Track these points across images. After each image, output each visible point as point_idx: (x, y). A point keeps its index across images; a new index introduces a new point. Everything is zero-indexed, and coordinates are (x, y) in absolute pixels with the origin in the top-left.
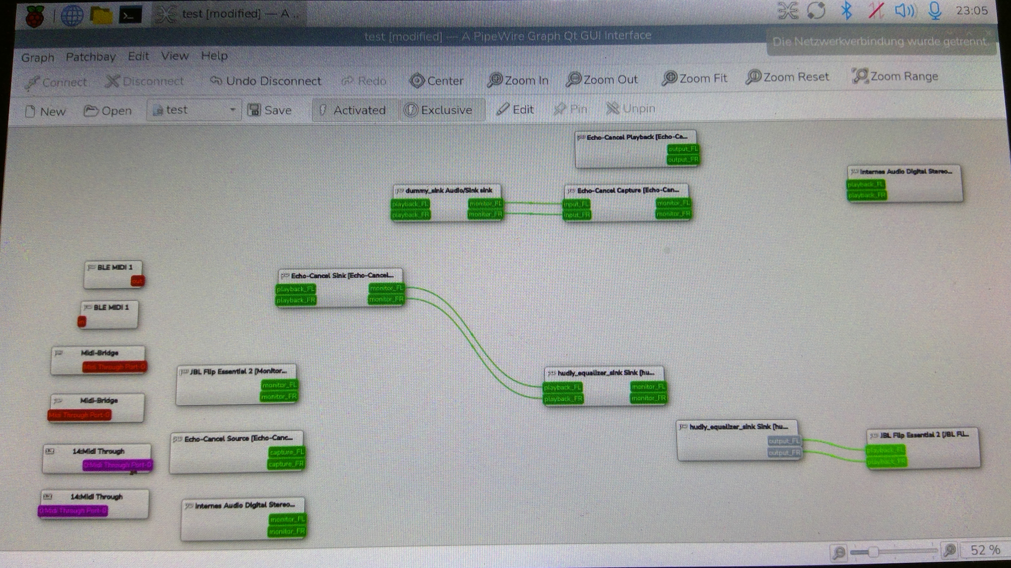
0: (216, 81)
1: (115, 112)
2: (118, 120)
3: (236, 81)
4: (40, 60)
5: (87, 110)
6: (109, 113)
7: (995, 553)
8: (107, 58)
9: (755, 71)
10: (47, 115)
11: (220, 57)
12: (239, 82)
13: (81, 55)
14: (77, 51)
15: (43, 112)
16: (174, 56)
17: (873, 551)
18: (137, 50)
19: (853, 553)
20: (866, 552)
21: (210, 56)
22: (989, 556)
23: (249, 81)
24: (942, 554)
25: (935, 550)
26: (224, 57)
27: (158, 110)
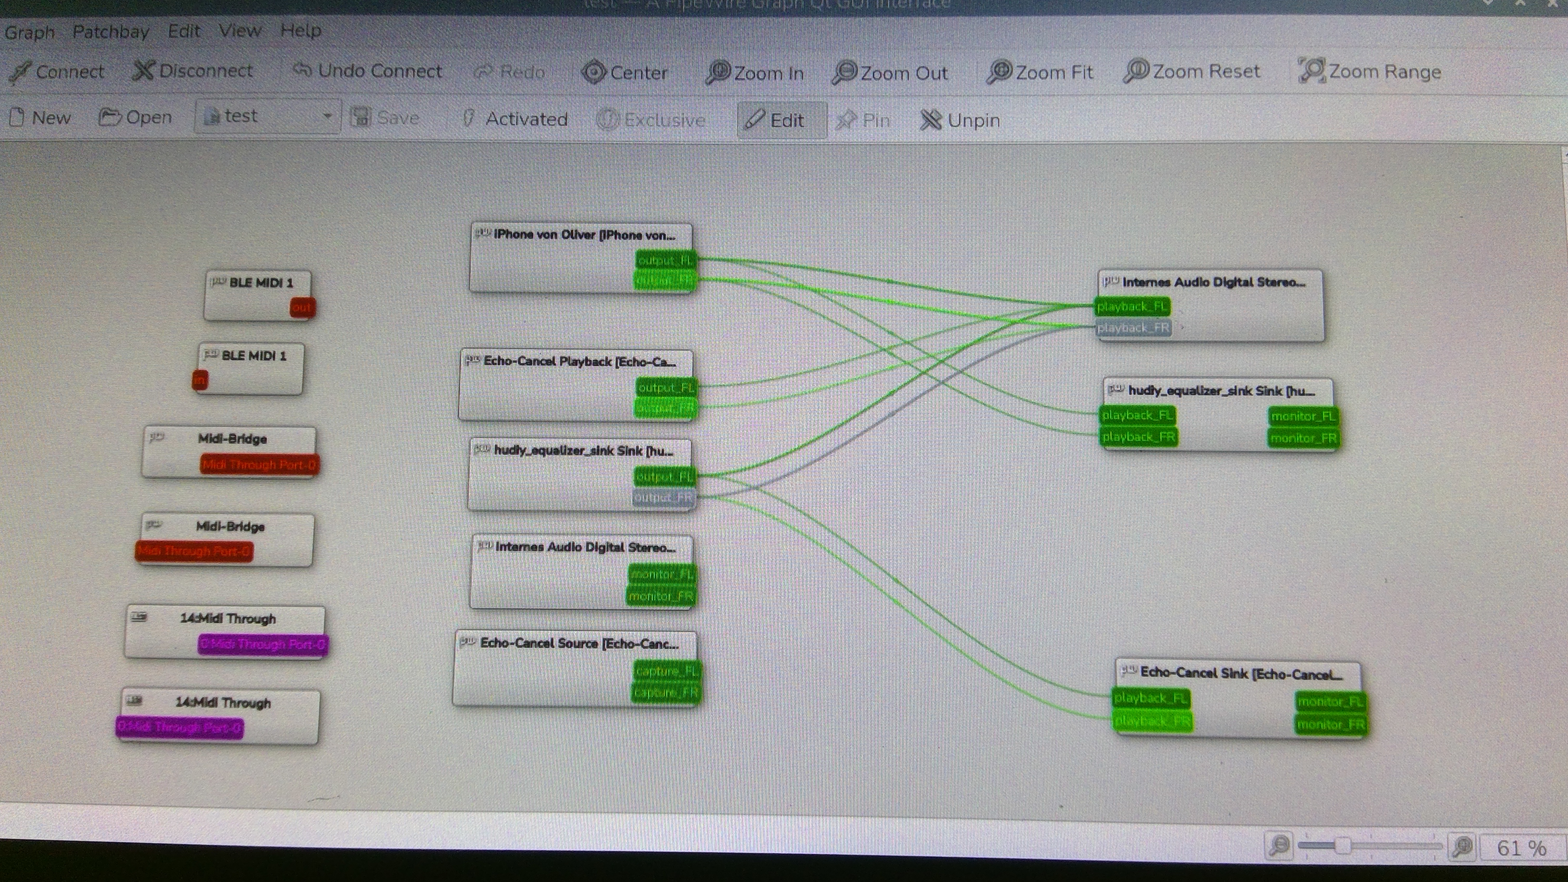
0: (303, 69)
1: (146, 119)
2: (152, 131)
3: (333, 70)
4: (33, 36)
5: (104, 116)
6: (138, 121)
7: (1538, 853)
8: (136, 33)
9: (1138, 62)
10: (43, 122)
11: (310, 34)
12: (338, 72)
13: (97, 29)
14: (90, 22)
15: (36, 117)
16: (239, 31)
17: (1343, 845)
18: (183, 21)
19: (1303, 845)
20: (1331, 846)
21: (294, 32)
22: (1527, 858)
23: (354, 71)
24: (1450, 855)
25: (1439, 846)
26: (314, 34)
27: (213, 116)
